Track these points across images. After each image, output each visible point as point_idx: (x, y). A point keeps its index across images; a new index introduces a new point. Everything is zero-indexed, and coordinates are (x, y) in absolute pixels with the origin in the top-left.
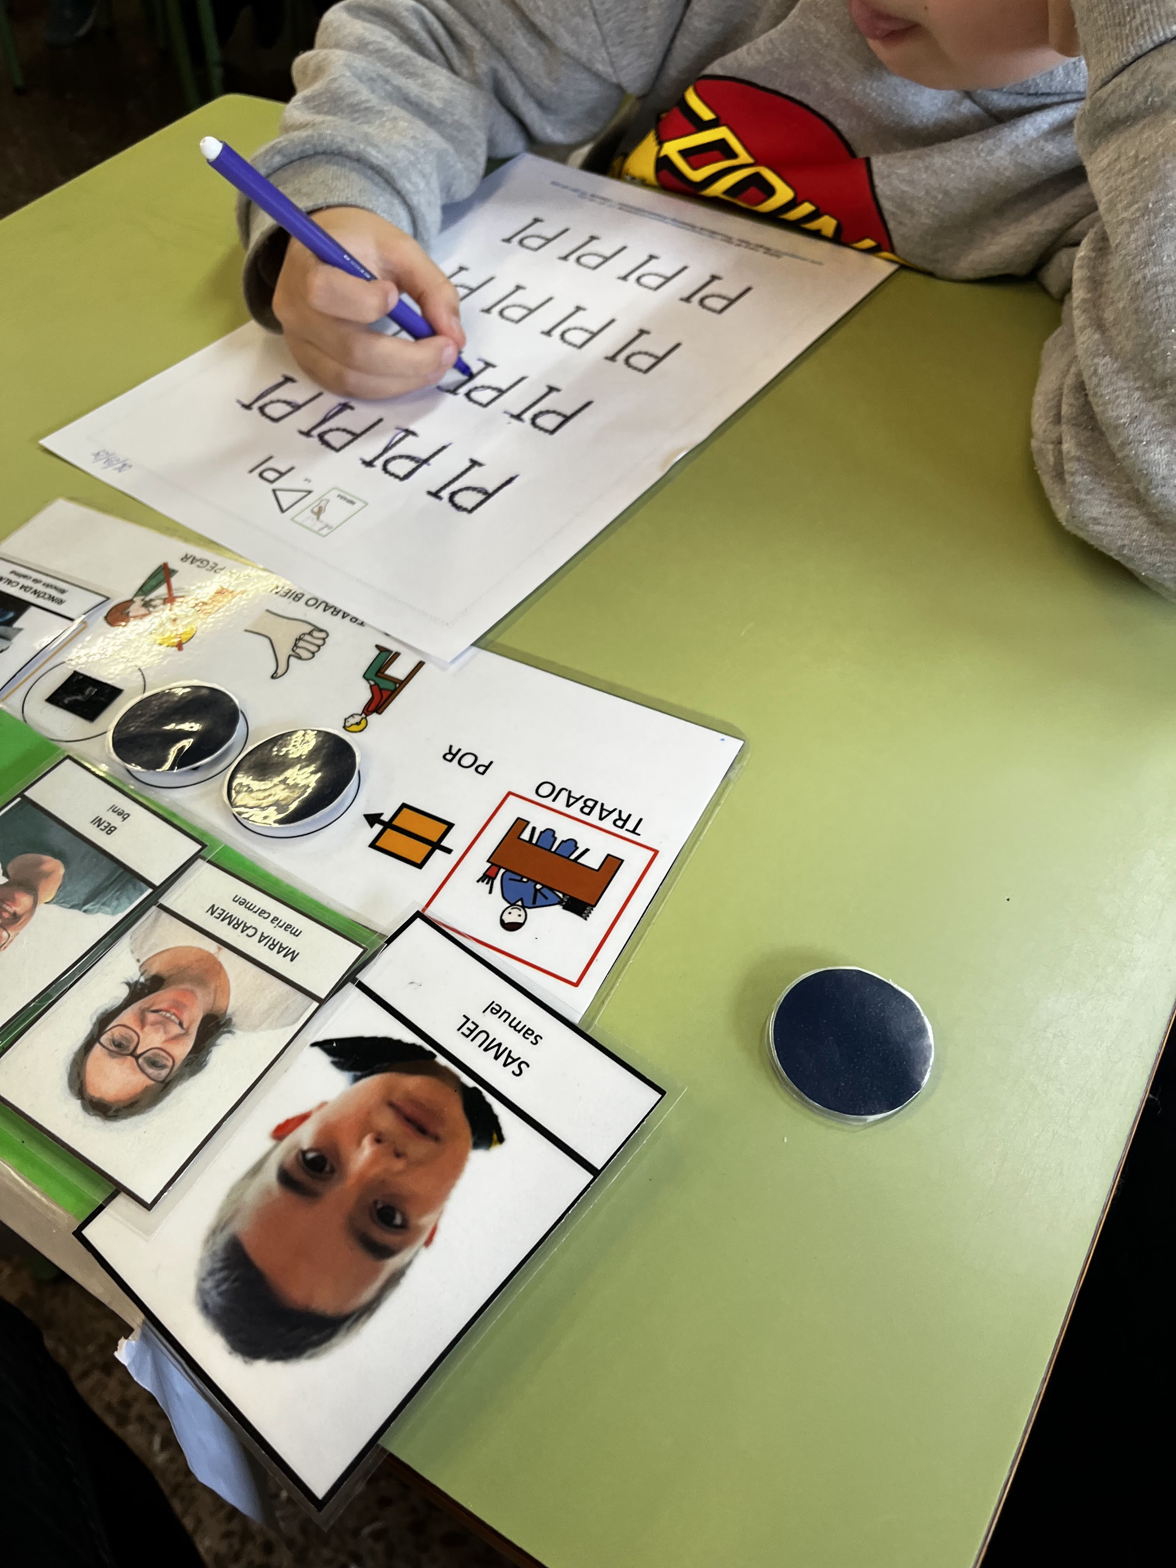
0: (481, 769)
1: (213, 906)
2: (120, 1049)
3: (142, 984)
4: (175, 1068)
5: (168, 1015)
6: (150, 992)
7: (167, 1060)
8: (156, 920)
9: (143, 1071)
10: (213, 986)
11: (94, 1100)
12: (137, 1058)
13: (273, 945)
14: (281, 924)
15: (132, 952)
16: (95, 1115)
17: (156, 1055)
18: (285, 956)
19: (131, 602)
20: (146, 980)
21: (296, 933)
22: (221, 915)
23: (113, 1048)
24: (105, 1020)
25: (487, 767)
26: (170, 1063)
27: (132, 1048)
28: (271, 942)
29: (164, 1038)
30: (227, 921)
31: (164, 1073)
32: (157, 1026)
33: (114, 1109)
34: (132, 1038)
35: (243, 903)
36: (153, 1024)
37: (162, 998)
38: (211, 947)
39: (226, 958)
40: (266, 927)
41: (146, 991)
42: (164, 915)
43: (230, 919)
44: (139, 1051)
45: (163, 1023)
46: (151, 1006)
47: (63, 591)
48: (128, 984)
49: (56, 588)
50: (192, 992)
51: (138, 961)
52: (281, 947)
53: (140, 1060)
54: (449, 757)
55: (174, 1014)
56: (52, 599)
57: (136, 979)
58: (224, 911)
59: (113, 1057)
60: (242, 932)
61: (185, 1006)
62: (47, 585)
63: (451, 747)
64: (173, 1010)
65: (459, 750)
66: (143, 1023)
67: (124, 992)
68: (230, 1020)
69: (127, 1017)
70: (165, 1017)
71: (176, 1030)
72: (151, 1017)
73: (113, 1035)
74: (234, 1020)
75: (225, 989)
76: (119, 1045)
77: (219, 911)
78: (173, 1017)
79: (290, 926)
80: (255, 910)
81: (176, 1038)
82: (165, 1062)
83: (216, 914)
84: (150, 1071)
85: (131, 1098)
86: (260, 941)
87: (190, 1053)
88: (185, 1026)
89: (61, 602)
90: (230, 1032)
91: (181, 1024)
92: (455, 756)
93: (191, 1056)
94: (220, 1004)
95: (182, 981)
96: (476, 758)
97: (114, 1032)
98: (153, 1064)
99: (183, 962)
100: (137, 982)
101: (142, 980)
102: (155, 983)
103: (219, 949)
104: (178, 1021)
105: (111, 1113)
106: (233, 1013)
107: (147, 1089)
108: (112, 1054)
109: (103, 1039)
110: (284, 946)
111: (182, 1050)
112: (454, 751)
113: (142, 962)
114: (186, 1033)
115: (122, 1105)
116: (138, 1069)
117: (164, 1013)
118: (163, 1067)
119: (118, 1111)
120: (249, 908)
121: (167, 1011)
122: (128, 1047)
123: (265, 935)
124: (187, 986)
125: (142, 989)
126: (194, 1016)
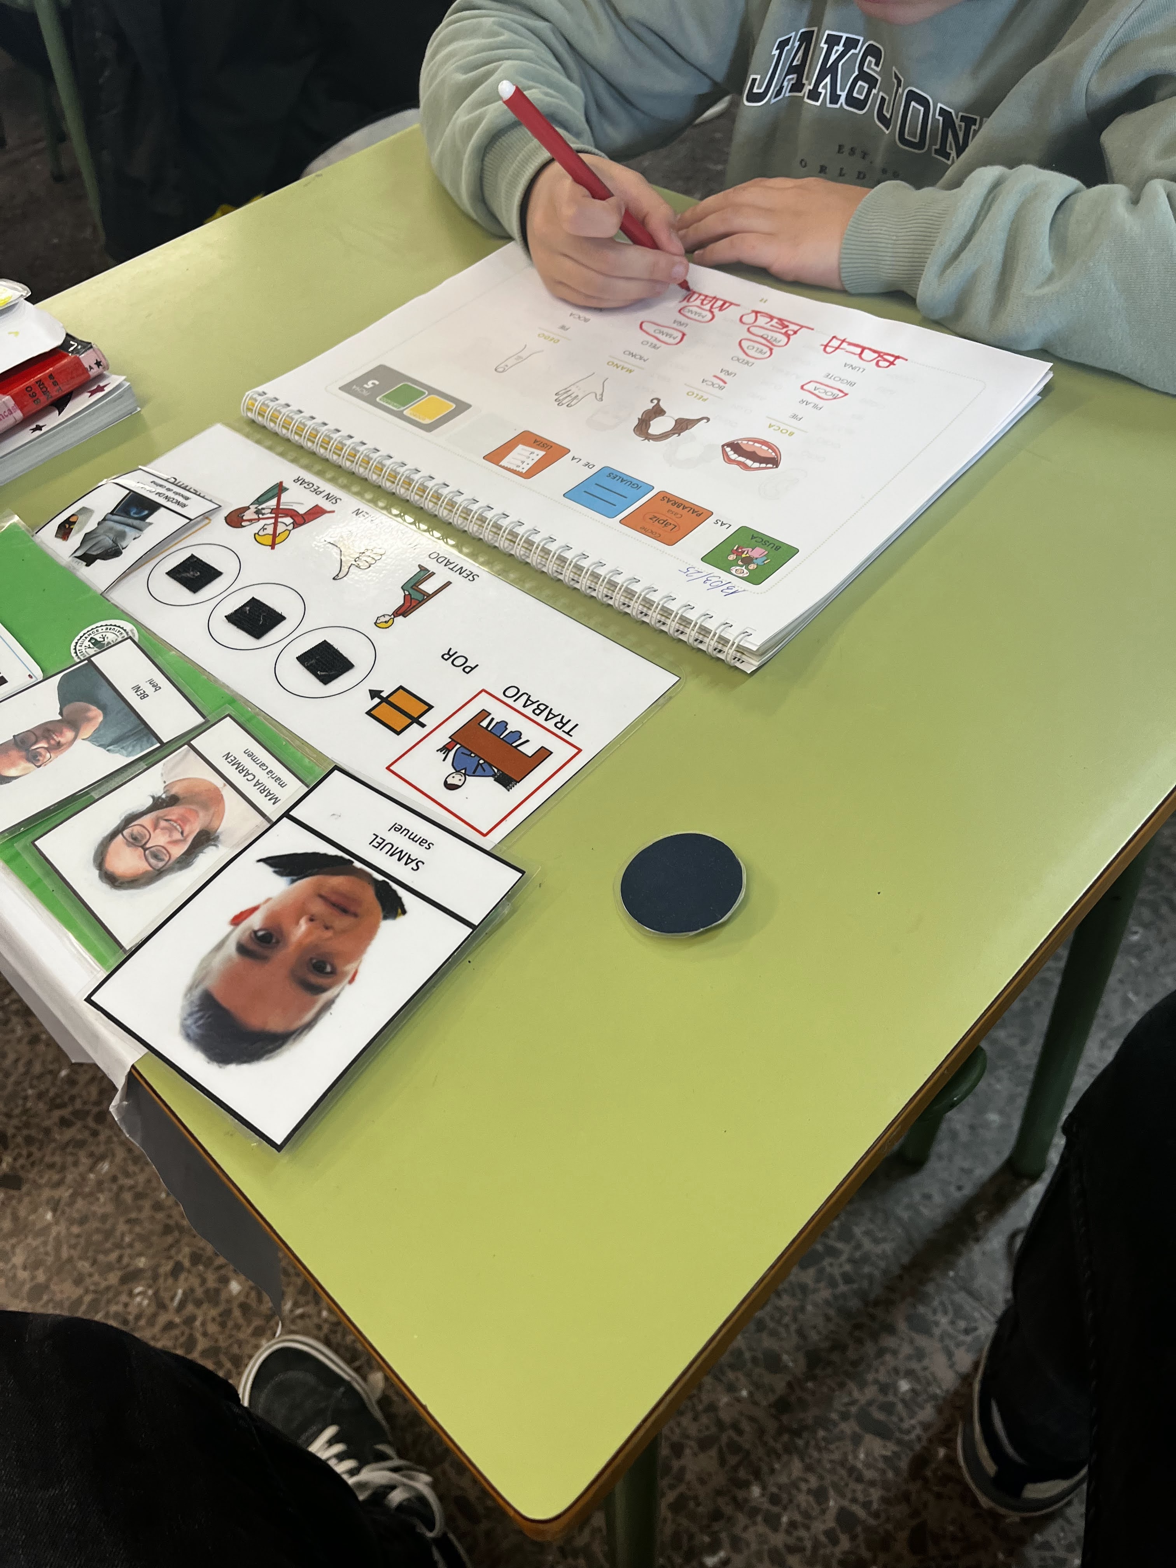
0: (467, 670)
1: (229, 753)
2: (136, 841)
3: (162, 799)
4: (171, 862)
5: (175, 824)
6: (166, 807)
7: (165, 855)
8: (186, 755)
9: (147, 860)
10: (212, 811)
11: (108, 873)
12: (145, 850)
13: (264, 790)
14: (273, 776)
15: (162, 775)
16: (106, 883)
17: (159, 850)
18: (270, 800)
19: (248, 508)
20: (167, 797)
21: (282, 785)
22: (232, 761)
23: (131, 840)
24: (130, 819)
25: (472, 669)
26: (167, 859)
27: (143, 842)
28: (262, 788)
29: (169, 839)
30: (236, 766)
31: (160, 864)
32: (165, 831)
33: (119, 882)
34: (145, 835)
35: (251, 755)
36: (163, 829)
37: (174, 812)
38: (219, 782)
39: (228, 793)
40: (262, 776)
41: (165, 805)
42: (192, 753)
43: (238, 766)
44: (148, 846)
45: (170, 830)
46: (165, 816)
47: (187, 498)
48: (153, 797)
49: (182, 496)
50: (197, 812)
51: (165, 782)
52: (269, 792)
53: (147, 852)
54: (446, 657)
55: (180, 825)
56: (178, 503)
57: (159, 794)
58: (235, 758)
59: (129, 846)
60: (244, 776)
61: (189, 821)
62: (176, 493)
63: (450, 649)
64: (179, 822)
65: (456, 652)
66: (156, 826)
67: (150, 802)
68: (218, 837)
69: (146, 820)
70: (173, 825)
71: (177, 836)
72: (163, 824)
73: (133, 830)
74: (221, 838)
75: (220, 815)
76: (135, 839)
77: (232, 758)
78: (178, 827)
79: (279, 779)
80: (258, 762)
81: (175, 842)
82: (164, 857)
83: (229, 760)
84: (152, 861)
85: (134, 877)
86: (255, 786)
87: (183, 854)
88: (185, 834)
89: (184, 506)
90: (216, 845)
91: (182, 833)
92: (451, 656)
93: (184, 857)
94: (214, 824)
95: (191, 803)
96: (467, 660)
97: (135, 828)
98: (155, 856)
99: (197, 790)
100: (160, 797)
101: (164, 796)
102: (173, 800)
103: (225, 785)
104: (180, 830)
105: (117, 884)
106: (222, 832)
107: (146, 873)
108: (129, 844)
109: (125, 832)
110: (271, 792)
111: (178, 851)
112: (451, 653)
113: (167, 783)
114: (184, 840)
115: (127, 880)
116: (144, 858)
117: (172, 823)
118: (162, 860)
119: (122, 883)
120: (254, 760)
121: (176, 822)
122: (141, 841)
123: (260, 782)
124: (193, 807)
125: (162, 803)
126: (193, 829)
